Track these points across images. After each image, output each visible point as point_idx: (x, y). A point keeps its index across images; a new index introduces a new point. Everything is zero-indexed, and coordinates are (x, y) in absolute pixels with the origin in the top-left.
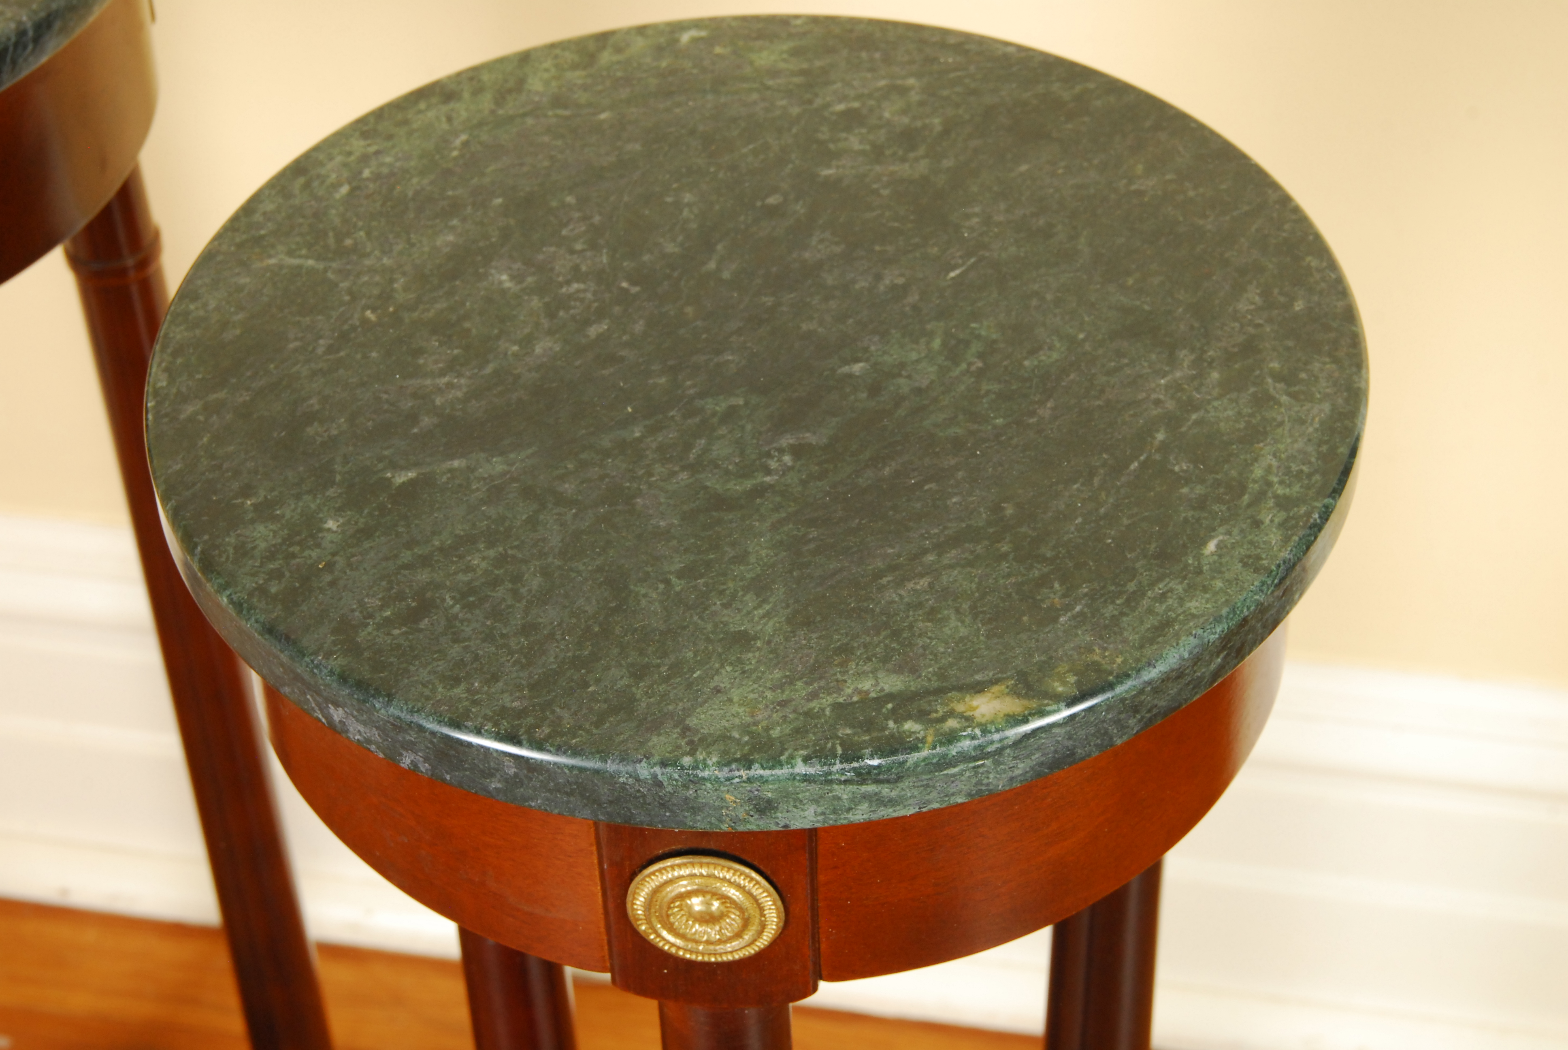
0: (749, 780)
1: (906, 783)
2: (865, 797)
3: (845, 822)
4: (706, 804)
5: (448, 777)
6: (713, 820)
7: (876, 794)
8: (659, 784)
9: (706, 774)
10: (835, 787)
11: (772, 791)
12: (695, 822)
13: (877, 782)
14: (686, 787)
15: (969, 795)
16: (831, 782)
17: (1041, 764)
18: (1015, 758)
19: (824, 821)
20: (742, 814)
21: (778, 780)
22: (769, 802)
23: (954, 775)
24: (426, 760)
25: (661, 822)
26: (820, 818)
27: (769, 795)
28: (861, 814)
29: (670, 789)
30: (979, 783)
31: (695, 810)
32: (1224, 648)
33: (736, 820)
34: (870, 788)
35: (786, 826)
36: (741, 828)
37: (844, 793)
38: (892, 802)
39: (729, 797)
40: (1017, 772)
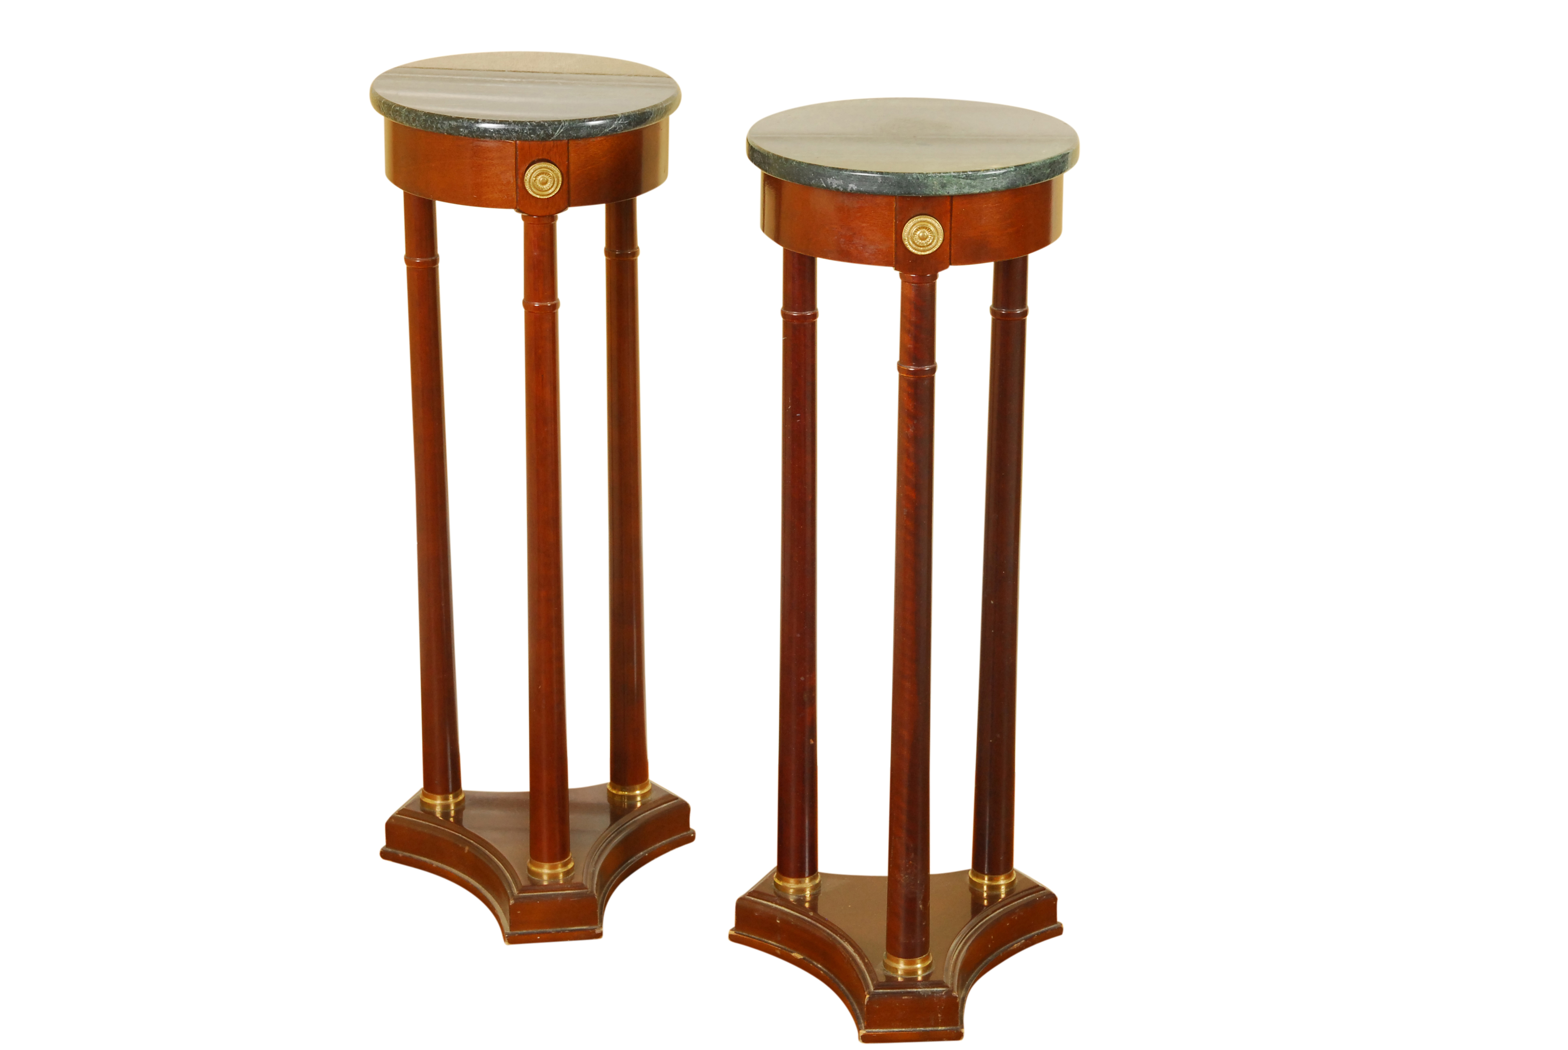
0: (940, 177)
1: (978, 181)
2: (968, 184)
3: (962, 192)
4: (929, 185)
5: (861, 189)
6: (931, 191)
7: (971, 183)
8: (918, 179)
9: (930, 175)
10: (961, 179)
11: (946, 180)
12: (926, 191)
13: (971, 179)
14: (925, 179)
15: (992, 189)
16: (959, 178)
17: (1009, 183)
18: (1003, 179)
19: (957, 192)
20: (938, 189)
21: (947, 176)
22: (945, 184)
23: (988, 180)
24: (856, 185)
25: (918, 192)
26: (957, 190)
27: (945, 181)
28: (966, 190)
29: (921, 180)
30: (994, 185)
31: (926, 186)
32: (1049, 167)
33: (937, 191)
34: (969, 181)
35: (948, 193)
36: (937, 193)
37: (962, 181)
38: (974, 187)
39: (935, 182)
40: (1003, 184)
